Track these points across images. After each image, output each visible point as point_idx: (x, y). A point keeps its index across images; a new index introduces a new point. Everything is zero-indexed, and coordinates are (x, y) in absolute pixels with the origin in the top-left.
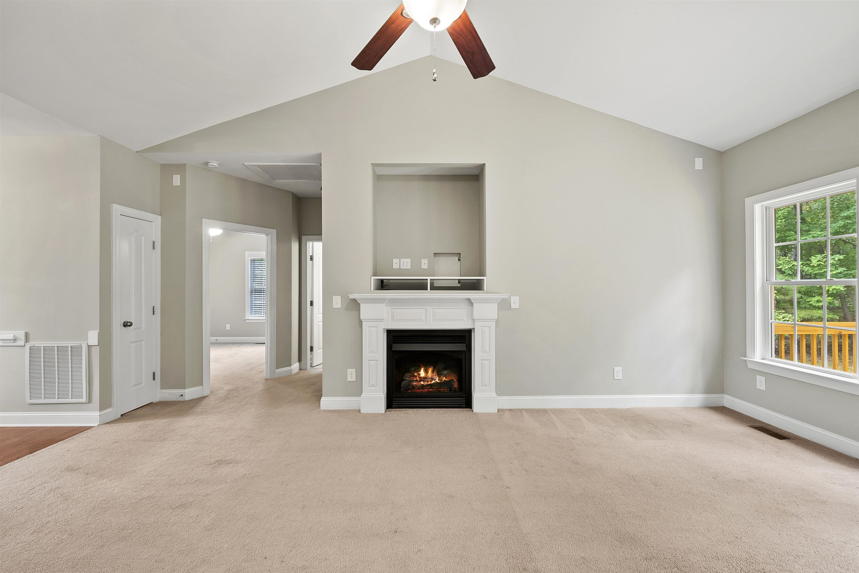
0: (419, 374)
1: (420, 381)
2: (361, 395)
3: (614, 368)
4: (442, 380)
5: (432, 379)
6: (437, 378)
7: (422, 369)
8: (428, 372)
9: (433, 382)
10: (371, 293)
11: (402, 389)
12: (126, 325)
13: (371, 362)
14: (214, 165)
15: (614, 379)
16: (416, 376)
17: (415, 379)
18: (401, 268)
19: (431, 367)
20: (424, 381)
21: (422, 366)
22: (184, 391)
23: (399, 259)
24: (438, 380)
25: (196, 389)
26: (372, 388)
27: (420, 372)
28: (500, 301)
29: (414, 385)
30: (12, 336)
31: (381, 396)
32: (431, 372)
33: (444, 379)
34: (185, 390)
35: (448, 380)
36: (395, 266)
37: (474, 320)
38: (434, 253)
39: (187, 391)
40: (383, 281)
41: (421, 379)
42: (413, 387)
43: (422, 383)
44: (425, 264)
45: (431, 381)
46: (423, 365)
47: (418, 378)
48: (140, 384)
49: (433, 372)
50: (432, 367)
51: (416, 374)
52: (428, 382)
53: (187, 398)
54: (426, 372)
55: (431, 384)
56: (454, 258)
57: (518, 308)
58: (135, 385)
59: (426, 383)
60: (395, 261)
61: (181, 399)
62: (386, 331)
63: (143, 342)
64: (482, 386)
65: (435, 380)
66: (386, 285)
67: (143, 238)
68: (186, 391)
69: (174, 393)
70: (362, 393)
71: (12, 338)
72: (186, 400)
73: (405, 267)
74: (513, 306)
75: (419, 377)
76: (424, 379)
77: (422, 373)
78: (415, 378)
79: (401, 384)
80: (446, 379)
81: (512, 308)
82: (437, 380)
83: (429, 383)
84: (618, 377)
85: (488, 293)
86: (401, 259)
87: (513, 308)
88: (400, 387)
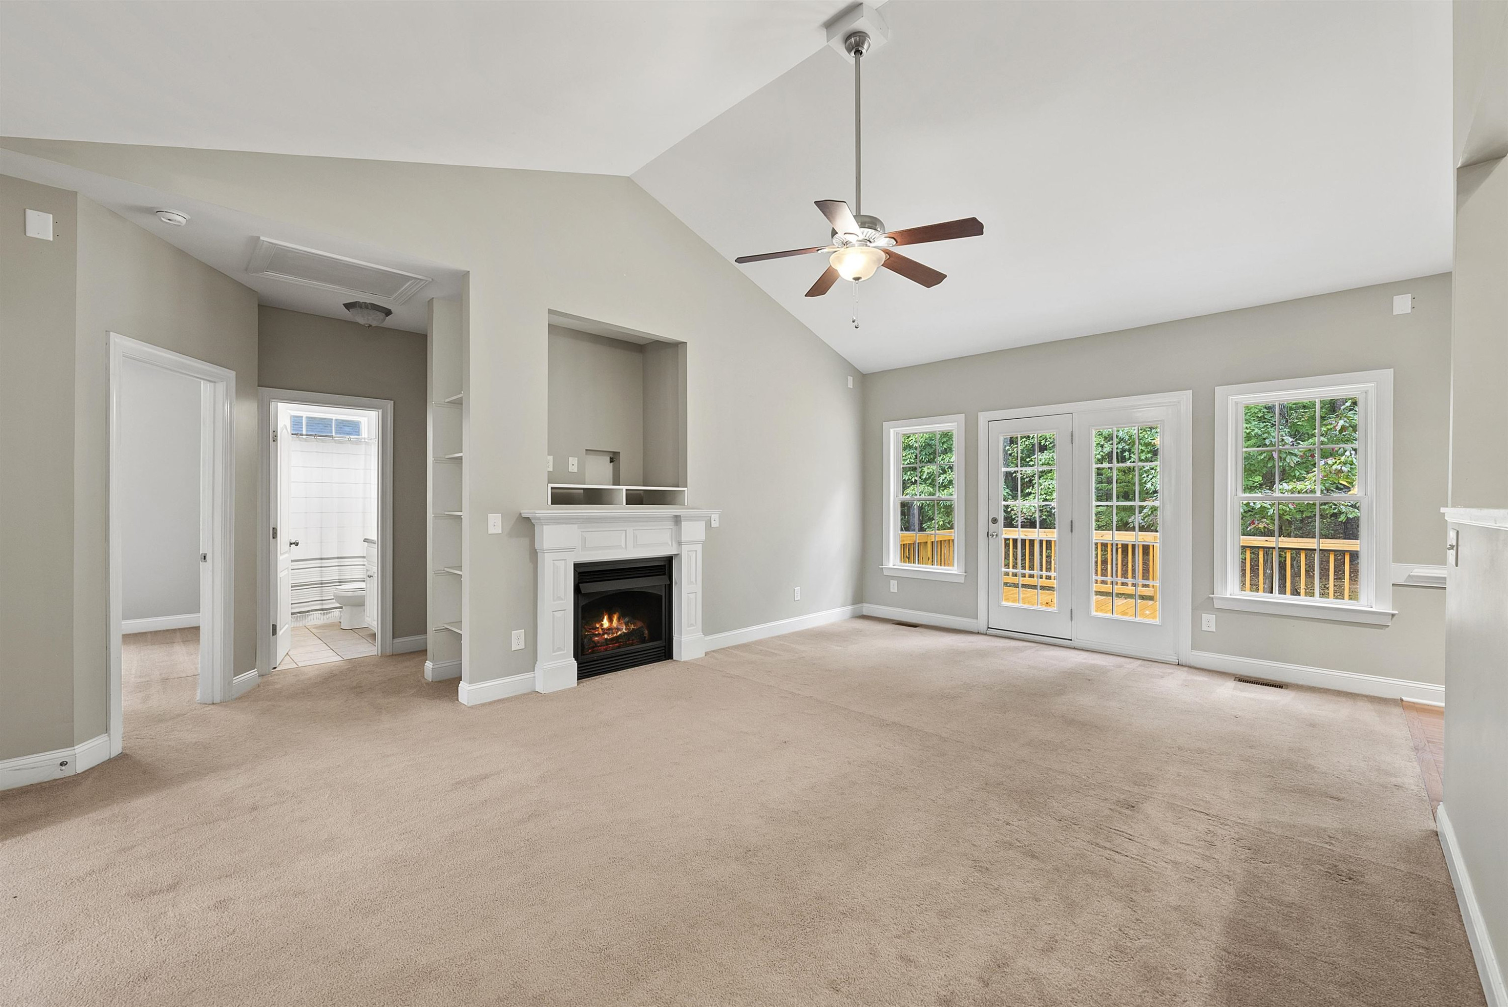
0: (602, 625)
1: (604, 634)
2: (535, 669)
3: (794, 589)
4: (630, 629)
5: (618, 629)
6: (624, 627)
7: (606, 617)
8: (613, 621)
9: (619, 633)
10: (548, 510)
11: (585, 649)
15: (794, 600)
16: (598, 628)
17: (597, 633)
19: (615, 613)
20: (608, 634)
21: (605, 614)
22: (73, 752)
24: (626, 630)
25: (96, 743)
27: (604, 621)
29: (596, 641)
31: (570, 662)
32: (617, 620)
33: (632, 627)
34: (74, 749)
35: (637, 628)
37: (680, 543)
38: (586, 450)
39: (79, 749)
40: (559, 491)
41: (604, 631)
42: (596, 645)
43: (606, 636)
44: (573, 465)
45: (617, 633)
46: (606, 612)
47: (600, 630)
49: (619, 619)
50: (617, 613)
51: (598, 626)
52: (613, 634)
53: (81, 766)
54: (611, 620)
55: (618, 636)
56: (605, 457)
57: (718, 527)
59: (611, 636)
61: (68, 772)
62: (573, 567)
65: (622, 631)
68: (76, 751)
69: (32, 765)
70: (536, 666)
72: (78, 772)
75: (602, 629)
76: (608, 630)
77: (606, 623)
78: (597, 631)
80: (635, 627)
82: (624, 630)
83: (615, 635)
85: (689, 508)
88: (583, 648)
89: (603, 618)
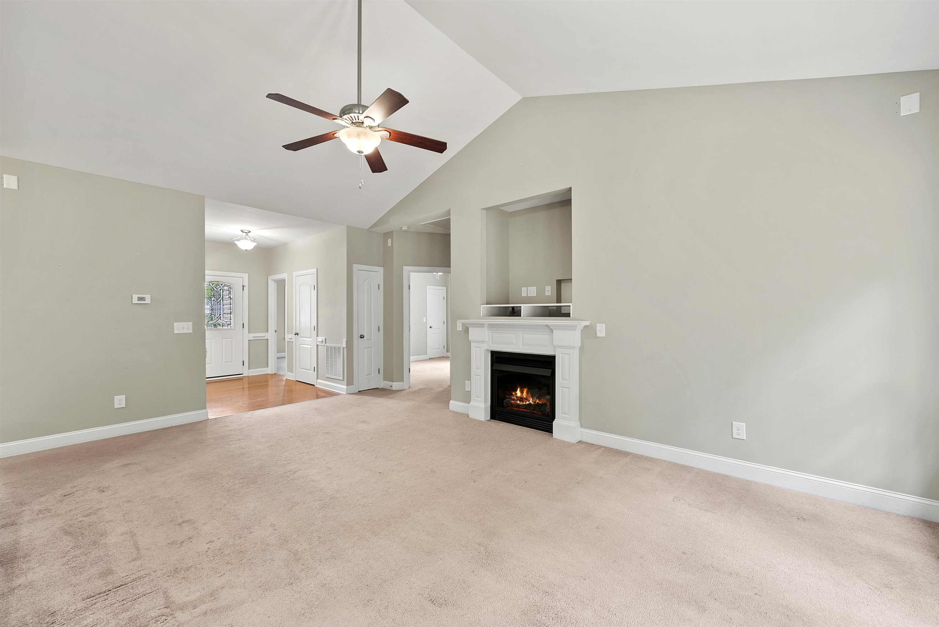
0: (516, 394)
1: (517, 400)
2: (470, 403)
3: (732, 423)
4: (536, 402)
5: (527, 400)
7: (519, 389)
8: (523, 393)
9: (527, 403)
11: (504, 405)
12: (362, 337)
13: (477, 376)
14: (405, 229)
15: (732, 438)
16: (514, 395)
18: (528, 296)
19: (526, 388)
20: (520, 401)
21: (518, 386)
22: (392, 384)
23: (526, 288)
24: (532, 401)
25: (399, 384)
26: (477, 398)
27: (517, 391)
28: (583, 328)
29: (512, 403)
30: (321, 340)
32: (526, 393)
33: (538, 401)
35: (541, 403)
36: (524, 294)
37: (554, 347)
39: (394, 384)
40: (514, 308)
41: (517, 398)
42: (512, 405)
43: (518, 402)
44: (548, 291)
47: (515, 397)
48: (371, 374)
49: (527, 393)
51: (514, 393)
52: (523, 402)
53: (394, 388)
54: (522, 392)
55: (526, 405)
57: (604, 337)
58: (367, 375)
59: (521, 403)
60: (524, 289)
61: (390, 388)
62: (490, 352)
63: (372, 348)
64: (562, 414)
65: (529, 401)
66: (516, 312)
67: (372, 282)
69: (388, 384)
70: (471, 401)
71: (321, 341)
72: (394, 390)
73: (532, 295)
74: (599, 334)
76: (521, 399)
77: (519, 393)
78: (513, 397)
79: (503, 401)
80: (539, 402)
81: (597, 336)
82: (531, 402)
83: (524, 403)
84: (739, 436)
85: (574, 319)
86: (528, 287)
87: (599, 336)
88: (503, 404)
89: (517, 389)
